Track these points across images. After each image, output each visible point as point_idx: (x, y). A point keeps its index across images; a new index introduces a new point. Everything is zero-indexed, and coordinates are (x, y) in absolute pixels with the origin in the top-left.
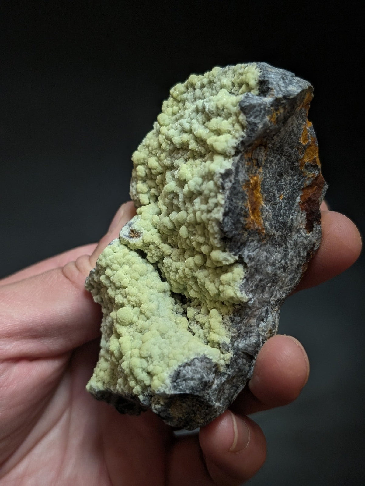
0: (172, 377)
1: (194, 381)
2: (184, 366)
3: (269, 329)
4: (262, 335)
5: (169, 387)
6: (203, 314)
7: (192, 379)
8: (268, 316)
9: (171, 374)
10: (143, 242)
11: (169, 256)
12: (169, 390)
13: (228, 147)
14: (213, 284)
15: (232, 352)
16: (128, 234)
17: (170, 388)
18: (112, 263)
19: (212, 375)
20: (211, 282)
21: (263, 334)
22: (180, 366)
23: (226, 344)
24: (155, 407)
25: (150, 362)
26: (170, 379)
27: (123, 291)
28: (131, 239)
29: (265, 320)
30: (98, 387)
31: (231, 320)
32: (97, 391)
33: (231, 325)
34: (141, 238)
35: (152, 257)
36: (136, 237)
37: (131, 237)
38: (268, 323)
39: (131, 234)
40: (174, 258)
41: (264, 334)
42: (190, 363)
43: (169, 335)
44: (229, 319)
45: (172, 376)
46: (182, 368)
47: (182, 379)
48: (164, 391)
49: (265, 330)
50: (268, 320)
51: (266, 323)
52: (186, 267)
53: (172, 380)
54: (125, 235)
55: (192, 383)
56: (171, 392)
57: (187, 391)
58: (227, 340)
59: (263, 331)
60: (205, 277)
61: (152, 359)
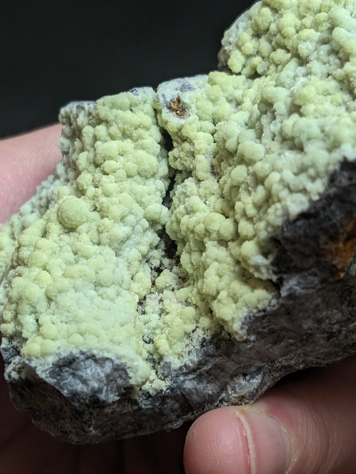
0: (60, 359)
2: (88, 358)
3: (243, 394)
5: (47, 367)
6: (176, 298)
7: (84, 382)
8: (257, 377)
9: (63, 353)
10: (180, 130)
11: (199, 181)
12: (43, 372)
14: (217, 278)
15: (168, 383)
16: (168, 100)
17: (47, 370)
19: (115, 395)
20: (217, 274)
21: (230, 392)
22: (82, 353)
23: (169, 367)
24: (10, 373)
25: (51, 310)
27: (98, 174)
28: (168, 111)
29: (248, 378)
31: (203, 343)
33: (196, 350)
34: (182, 121)
35: (176, 159)
36: (177, 114)
37: (170, 108)
38: (248, 385)
39: (174, 102)
40: (202, 190)
41: (232, 394)
42: (99, 359)
43: (105, 293)
44: (200, 338)
45: (62, 357)
46: (82, 357)
47: (72, 371)
48: (36, 367)
49: (238, 390)
50: (252, 381)
51: (247, 382)
52: (203, 223)
53: (58, 361)
54: (165, 98)
55: (80, 387)
56: (43, 376)
57: (66, 391)
58: (176, 363)
59: (233, 389)
60: (216, 260)
61: (56, 310)
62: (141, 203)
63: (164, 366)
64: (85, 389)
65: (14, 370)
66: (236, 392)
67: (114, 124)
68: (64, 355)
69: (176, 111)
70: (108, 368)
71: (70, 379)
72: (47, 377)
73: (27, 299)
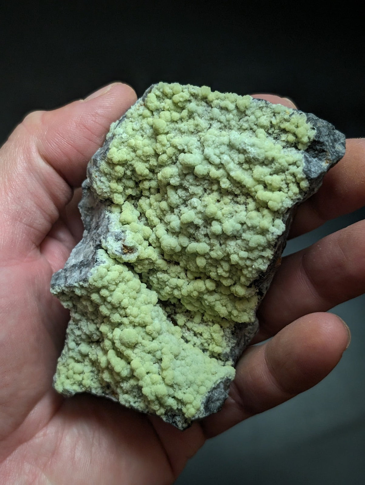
0: (204, 403)
1: (219, 401)
2: (212, 391)
4: (247, 337)
5: (202, 412)
6: (197, 324)
7: (218, 400)
9: (203, 401)
10: (138, 258)
11: (165, 272)
12: (202, 415)
13: (283, 206)
14: (224, 308)
15: (231, 360)
16: (120, 251)
18: (110, 284)
20: (223, 306)
21: (248, 335)
22: (209, 392)
23: (226, 354)
25: (177, 389)
26: (203, 405)
27: (122, 311)
28: (125, 256)
30: (74, 390)
31: (232, 333)
32: (74, 393)
33: (231, 337)
34: (136, 254)
36: (130, 253)
37: (125, 254)
39: (124, 249)
40: (172, 274)
42: (217, 387)
43: (182, 356)
44: (230, 332)
46: (210, 393)
47: (211, 402)
48: (199, 416)
49: (252, 332)
52: (195, 290)
53: (204, 405)
54: (118, 251)
55: (218, 404)
56: (204, 416)
57: (215, 411)
58: (228, 350)
59: (249, 333)
60: (216, 300)
61: (179, 387)
62: (149, 303)
63: (224, 355)
64: (221, 402)
65: (183, 424)
66: (251, 333)
67: (109, 285)
68: (204, 401)
69: (128, 252)
70: (222, 386)
71: (212, 405)
72: (205, 415)
73: (164, 395)
